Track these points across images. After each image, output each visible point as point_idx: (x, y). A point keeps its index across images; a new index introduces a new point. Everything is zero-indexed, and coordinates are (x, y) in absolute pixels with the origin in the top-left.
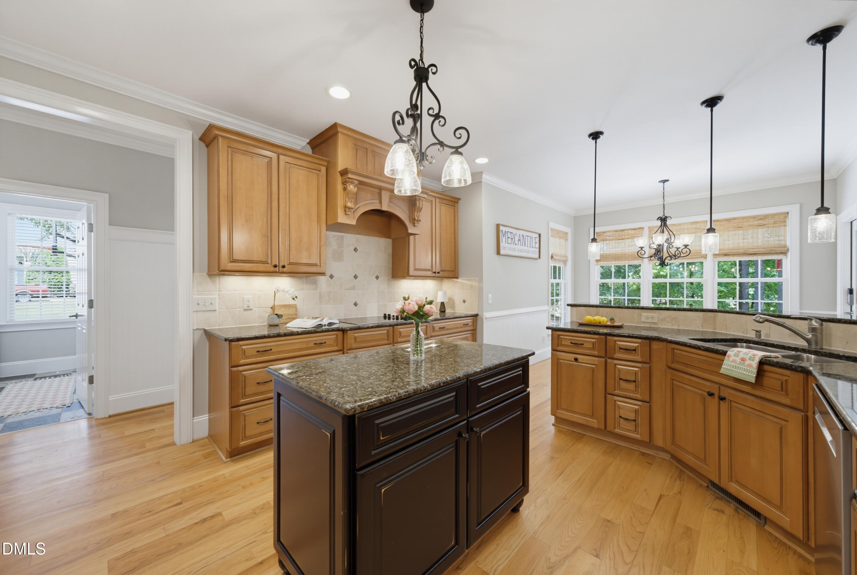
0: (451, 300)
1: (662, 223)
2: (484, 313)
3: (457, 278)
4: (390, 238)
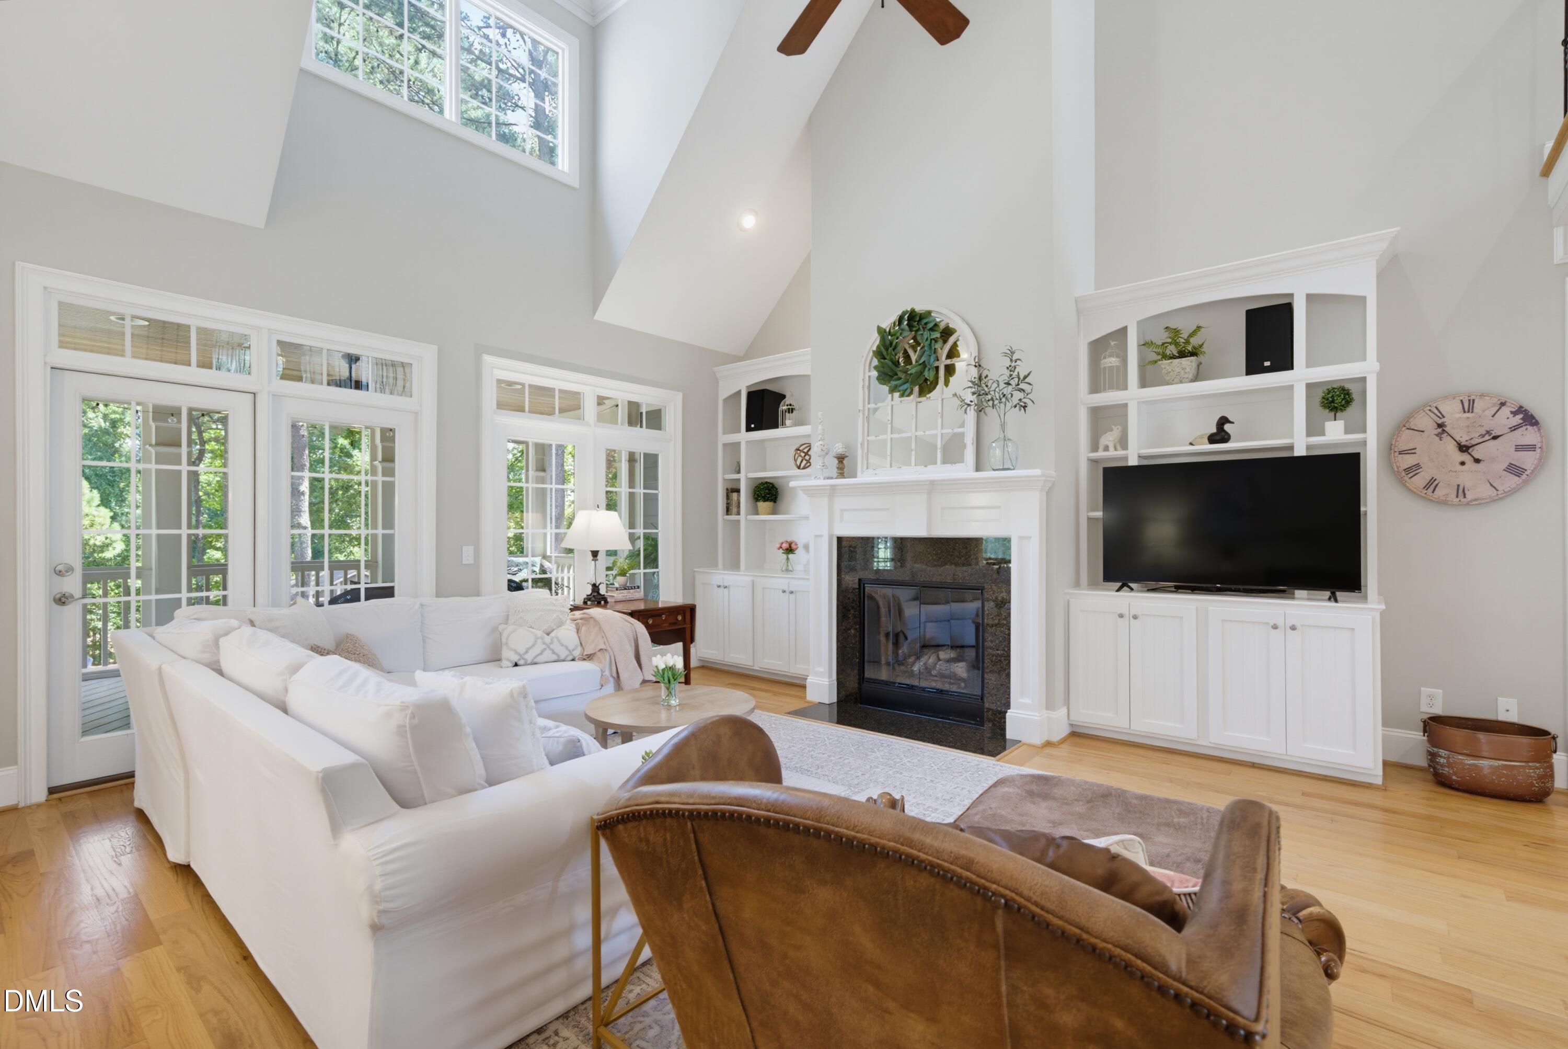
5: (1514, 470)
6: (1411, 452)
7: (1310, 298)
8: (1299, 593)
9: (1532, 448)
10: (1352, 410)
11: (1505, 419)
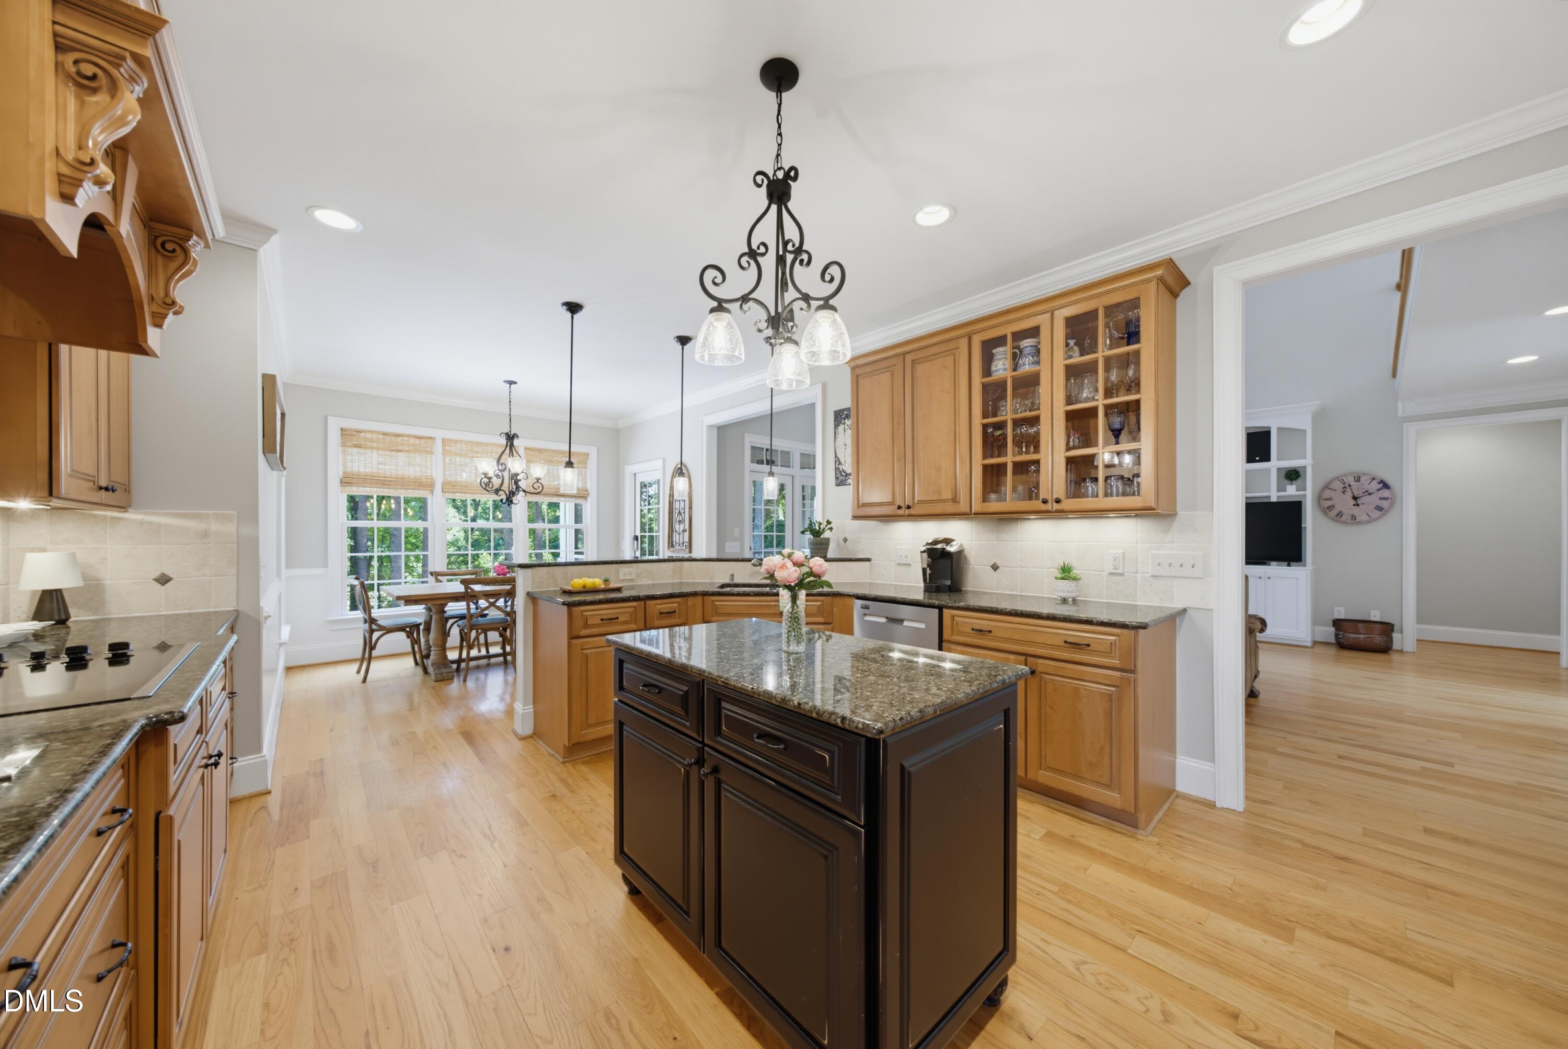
1: (507, 443)
2: (261, 606)
3: (128, 507)
5: (1379, 508)
6: (1330, 499)
7: (1279, 429)
8: (1272, 563)
9: (1386, 499)
10: (1299, 481)
11: (1375, 486)
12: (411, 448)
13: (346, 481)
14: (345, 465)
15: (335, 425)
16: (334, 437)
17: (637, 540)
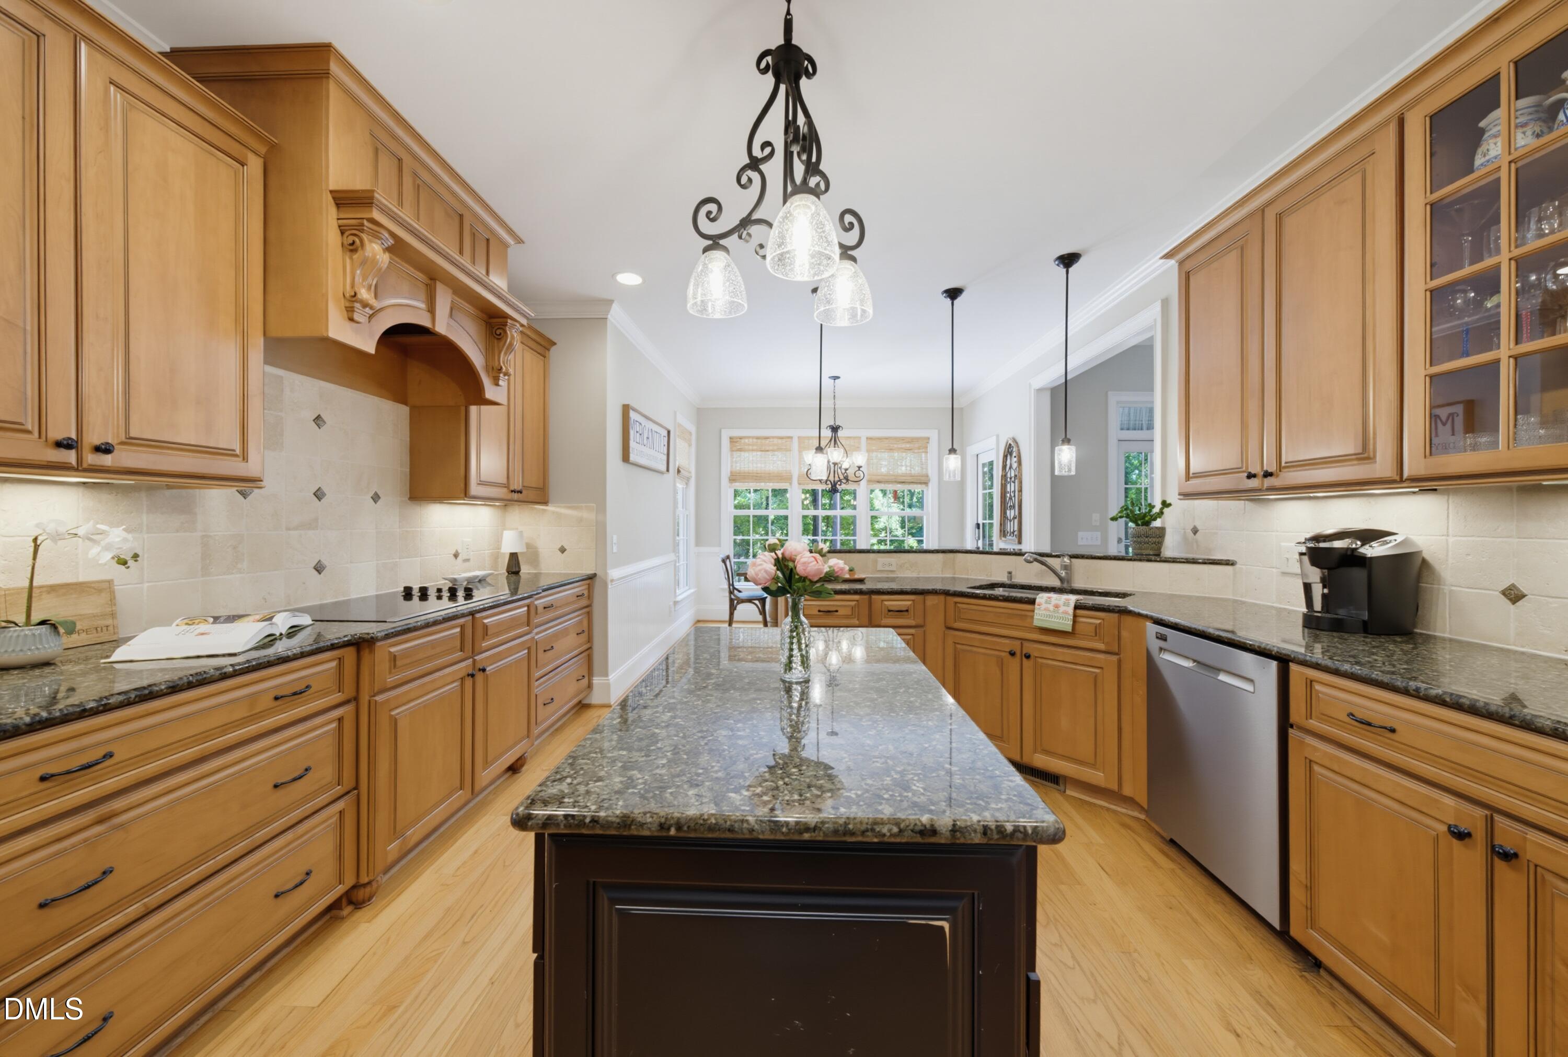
0: (532, 550)
1: (833, 434)
2: (609, 571)
3: (545, 503)
4: (405, 402)
12: (775, 448)
13: (733, 478)
14: (732, 466)
15: (726, 435)
16: (725, 443)
17: (979, 528)
